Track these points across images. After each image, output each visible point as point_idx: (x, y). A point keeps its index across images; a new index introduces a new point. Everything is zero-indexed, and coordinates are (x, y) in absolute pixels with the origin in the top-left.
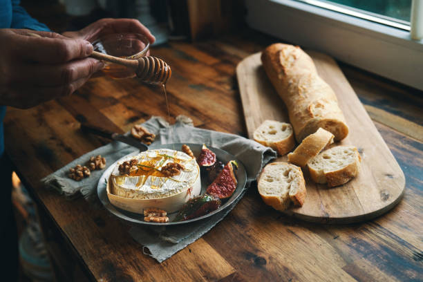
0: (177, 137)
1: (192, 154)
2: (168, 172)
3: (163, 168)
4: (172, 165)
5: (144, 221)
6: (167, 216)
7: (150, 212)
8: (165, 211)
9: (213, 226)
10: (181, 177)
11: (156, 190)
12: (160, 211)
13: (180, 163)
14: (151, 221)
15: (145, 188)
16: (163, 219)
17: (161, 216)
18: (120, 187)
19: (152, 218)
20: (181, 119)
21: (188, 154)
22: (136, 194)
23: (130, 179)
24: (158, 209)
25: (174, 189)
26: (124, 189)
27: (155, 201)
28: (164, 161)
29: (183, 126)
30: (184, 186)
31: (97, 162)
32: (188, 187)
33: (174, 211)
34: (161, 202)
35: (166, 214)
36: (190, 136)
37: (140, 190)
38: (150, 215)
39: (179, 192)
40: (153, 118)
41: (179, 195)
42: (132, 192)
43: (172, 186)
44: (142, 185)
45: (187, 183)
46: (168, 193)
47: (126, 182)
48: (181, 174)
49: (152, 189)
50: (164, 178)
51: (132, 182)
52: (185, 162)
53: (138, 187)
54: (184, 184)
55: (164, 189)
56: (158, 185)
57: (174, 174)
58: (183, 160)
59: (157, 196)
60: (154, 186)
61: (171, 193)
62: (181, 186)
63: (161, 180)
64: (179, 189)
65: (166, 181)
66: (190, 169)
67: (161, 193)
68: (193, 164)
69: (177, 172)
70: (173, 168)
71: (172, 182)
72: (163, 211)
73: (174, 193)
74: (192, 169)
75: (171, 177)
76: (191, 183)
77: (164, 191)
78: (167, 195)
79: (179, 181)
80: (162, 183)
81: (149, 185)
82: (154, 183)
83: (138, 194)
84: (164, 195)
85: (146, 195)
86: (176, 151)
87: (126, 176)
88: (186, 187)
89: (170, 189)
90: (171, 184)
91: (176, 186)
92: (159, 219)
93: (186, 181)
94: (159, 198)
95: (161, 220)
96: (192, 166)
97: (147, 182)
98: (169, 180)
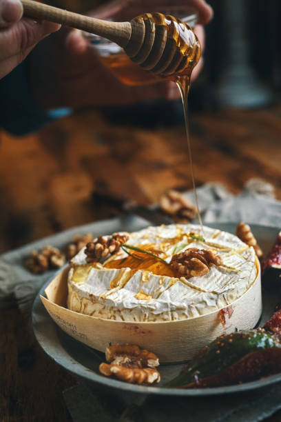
0: (238, 214)
1: (254, 242)
2: (182, 267)
3: (175, 258)
4: (192, 253)
6: (158, 369)
7: (120, 353)
8: (158, 356)
9: (266, 415)
11: (143, 302)
12: (145, 353)
13: (214, 252)
14: (114, 376)
15: (124, 296)
16: (142, 374)
18: (73, 287)
19: (115, 369)
20: (254, 185)
21: (246, 240)
22: (98, 307)
23: (101, 274)
24: (141, 349)
25: (185, 305)
26: (79, 291)
27: (136, 327)
28: (184, 246)
29: (254, 197)
30: (209, 303)
32: (222, 305)
33: (181, 359)
34: (150, 332)
35: (157, 362)
36: (263, 215)
37: (110, 297)
39: (196, 315)
41: (194, 320)
42: (92, 300)
43: (182, 299)
44: (118, 287)
45: (221, 297)
46: (170, 313)
47: (91, 279)
48: (213, 274)
49: (137, 298)
50: (169, 278)
51: (101, 280)
52: (228, 252)
53: (109, 290)
54: (212, 299)
55: (161, 303)
56: (153, 292)
57: (193, 272)
58: (227, 248)
59: (143, 317)
60: (144, 293)
61: (176, 315)
62: (204, 302)
63: (161, 282)
64: (196, 308)
65: (171, 285)
66: (235, 267)
67: (152, 310)
68: (246, 259)
69: (202, 268)
70: (193, 259)
71: (186, 290)
72: (151, 355)
73: (184, 314)
74: (239, 269)
75: (187, 278)
76: (232, 297)
77: (161, 308)
78: (166, 317)
79: (202, 289)
80: (163, 289)
81: (134, 289)
82: (146, 287)
83: (102, 307)
84: (158, 315)
85: (119, 311)
86: (218, 231)
87: (95, 267)
88: (215, 305)
89: (176, 304)
90: (182, 294)
91: (192, 300)
92: (135, 373)
93: (219, 292)
94: (146, 322)
95: (137, 375)
96: (244, 261)
97: (132, 283)
98: (180, 285)
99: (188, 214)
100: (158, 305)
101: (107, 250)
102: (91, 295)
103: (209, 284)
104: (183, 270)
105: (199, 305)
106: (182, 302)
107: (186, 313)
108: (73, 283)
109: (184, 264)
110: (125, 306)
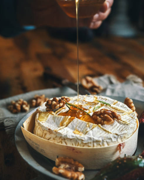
0: (123, 93)
1: (134, 108)
2: (99, 119)
3: (95, 114)
4: (105, 112)
5: (51, 171)
6: (83, 172)
7: (63, 162)
8: (84, 165)
10: (113, 128)
11: (78, 136)
12: (77, 163)
13: (117, 113)
14: (60, 175)
15: (67, 131)
16: (76, 175)
17: (76, 170)
18: (39, 124)
19: (62, 171)
20: (132, 78)
21: (130, 107)
22: (53, 136)
23: (54, 118)
24: (75, 160)
25: (101, 139)
26: (42, 126)
27: (73, 149)
28: (99, 107)
29: (132, 85)
30: (114, 140)
31: (39, 100)
32: (120, 142)
33: (95, 168)
34: (80, 152)
35: (83, 169)
36: (137, 94)
37: (60, 131)
38: (62, 166)
39: (106, 146)
40: (106, 76)
41: (105, 148)
42: (49, 132)
43: (99, 136)
44: (64, 126)
45: (119, 137)
46: (92, 143)
47: (48, 120)
48: (115, 124)
49: (75, 133)
50: (92, 124)
51: (54, 121)
52: (123, 113)
53: (59, 127)
54: (115, 137)
55: (88, 137)
56: (83, 131)
57: (105, 122)
58: (122, 110)
59: (77, 144)
60: (78, 131)
61: (95, 144)
62: (110, 139)
63: (87, 126)
64: (107, 142)
65: (93, 128)
66: (127, 121)
67: (83, 140)
68: (132, 118)
69: (110, 120)
70: (106, 115)
71: (101, 131)
72: (80, 165)
73: (99, 144)
74: (129, 122)
75: (102, 125)
76: (125, 137)
77: (88, 140)
78: (90, 145)
79: (110, 132)
80: (88, 129)
81: (73, 128)
82: (79, 127)
83: (55, 136)
84: (86, 144)
85: (64, 139)
86: (116, 101)
87: (51, 114)
88: (116, 141)
89: (96, 138)
90: (99, 133)
91: (105, 137)
92: (72, 174)
93: (119, 134)
94: (79, 147)
95: (73, 175)
96: (131, 119)
97: (72, 124)
98: (98, 128)
99: (97, 89)
100: (86, 138)
101: (58, 105)
102: (49, 129)
103: (113, 129)
104: (100, 120)
105: (108, 140)
106: (99, 137)
107: (101, 144)
108: (39, 121)
109: (100, 117)
110: (68, 137)
